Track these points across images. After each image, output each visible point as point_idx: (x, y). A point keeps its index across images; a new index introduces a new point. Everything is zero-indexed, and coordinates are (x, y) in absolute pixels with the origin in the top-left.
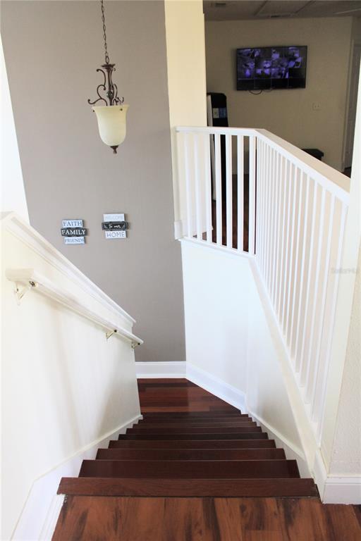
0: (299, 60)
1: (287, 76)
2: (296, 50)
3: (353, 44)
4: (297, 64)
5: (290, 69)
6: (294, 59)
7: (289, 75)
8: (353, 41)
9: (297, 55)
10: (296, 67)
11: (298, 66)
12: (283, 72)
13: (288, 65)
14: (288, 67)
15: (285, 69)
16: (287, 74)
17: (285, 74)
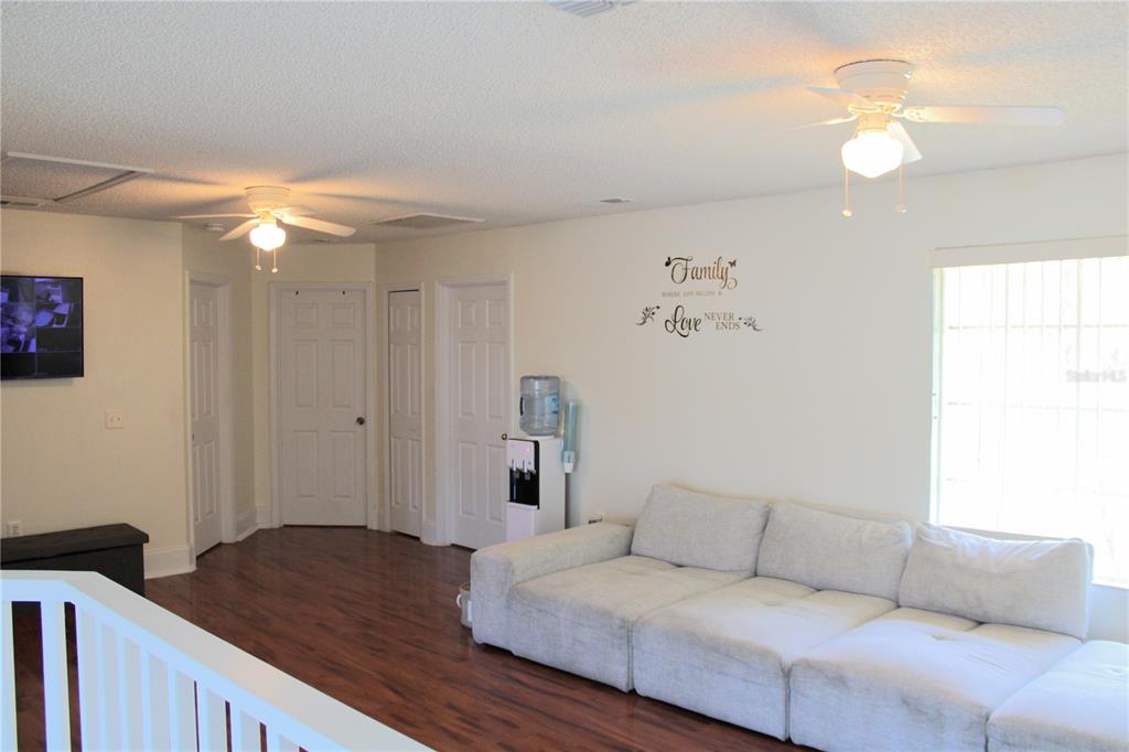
0: (64, 309)
1: (33, 348)
2: (55, 284)
3: (187, 279)
4: (60, 318)
6: (52, 306)
7: (38, 346)
8: (187, 273)
9: (57, 298)
10: (55, 326)
11: (61, 324)
12: (22, 337)
13: (34, 321)
14: (34, 326)
15: (25, 330)
16: (34, 341)
17: (27, 343)
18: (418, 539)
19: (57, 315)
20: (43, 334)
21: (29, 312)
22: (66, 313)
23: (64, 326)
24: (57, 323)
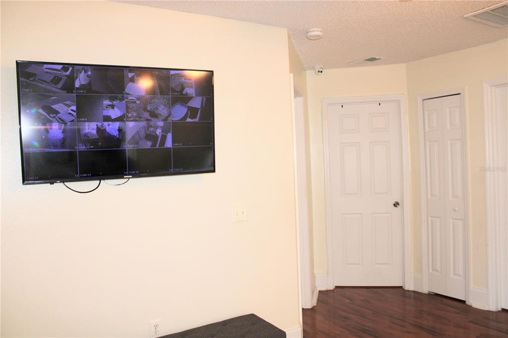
0: (196, 103)
1: (169, 144)
4: (193, 112)
5: (175, 124)
6: (185, 99)
7: (173, 141)
9: (191, 91)
10: (189, 120)
11: (195, 117)
12: (159, 132)
13: (169, 115)
14: (170, 120)
15: (161, 124)
16: (169, 136)
17: (164, 138)
18: (464, 302)
19: (190, 108)
20: (178, 129)
21: (165, 105)
22: (198, 106)
23: (197, 120)
24: (191, 117)
